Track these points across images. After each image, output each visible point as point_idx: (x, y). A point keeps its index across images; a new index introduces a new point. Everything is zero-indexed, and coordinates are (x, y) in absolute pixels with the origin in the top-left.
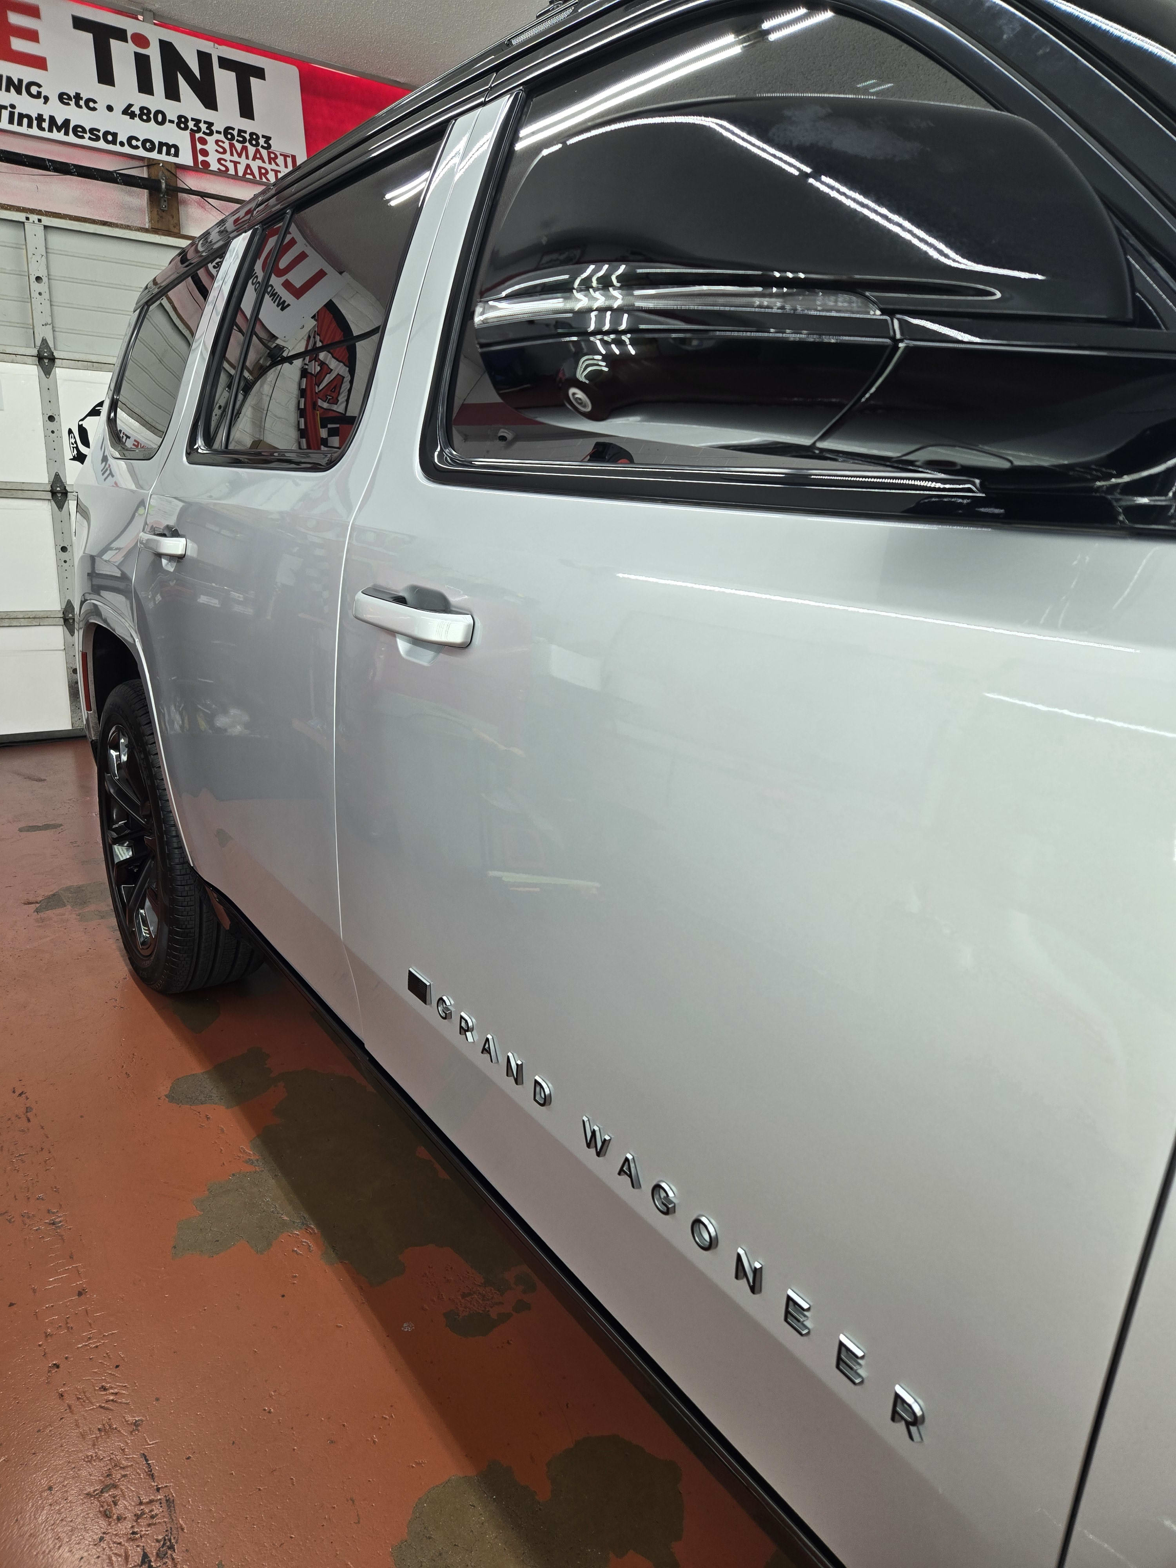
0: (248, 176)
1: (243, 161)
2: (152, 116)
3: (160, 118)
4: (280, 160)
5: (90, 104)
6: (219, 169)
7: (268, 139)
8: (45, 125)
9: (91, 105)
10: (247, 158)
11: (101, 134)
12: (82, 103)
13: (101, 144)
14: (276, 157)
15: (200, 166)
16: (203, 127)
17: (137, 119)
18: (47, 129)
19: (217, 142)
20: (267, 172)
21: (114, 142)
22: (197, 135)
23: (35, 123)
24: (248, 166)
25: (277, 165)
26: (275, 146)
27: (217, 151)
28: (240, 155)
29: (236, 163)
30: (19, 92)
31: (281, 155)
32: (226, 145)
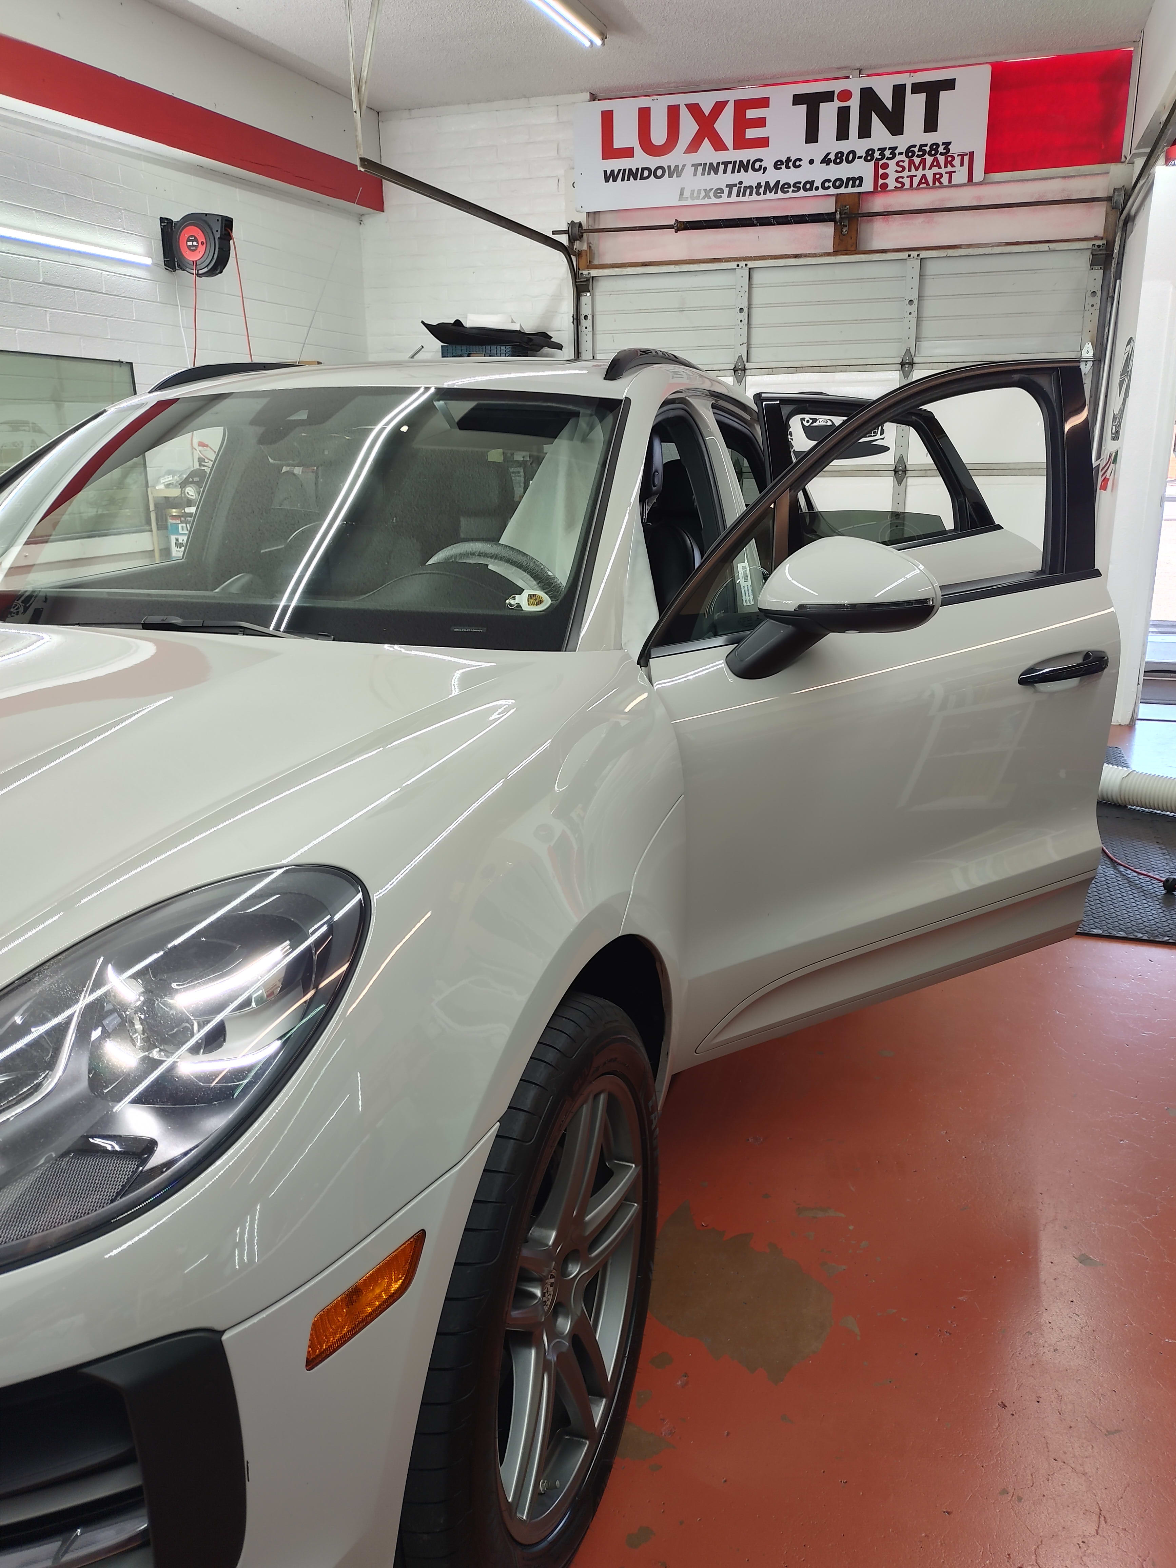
0: (922, 186)
1: (920, 172)
2: (844, 158)
3: (850, 157)
4: (957, 161)
5: (796, 163)
6: (896, 187)
7: (947, 145)
8: (761, 190)
9: (798, 163)
10: (924, 169)
11: (801, 186)
12: (791, 164)
13: (802, 193)
14: (953, 158)
15: (879, 189)
16: (887, 153)
17: (832, 164)
18: (762, 194)
19: (897, 164)
20: (941, 175)
21: (811, 189)
22: (881, 163)
23: (755, 190)
24: (924, 176)
25: (953, 166)
26: (953, 150)
27: (896, 171)
28: (917, 169)
29: (911, 178)
30: (746, 171)
31: (958, 155)
32: (906, 164)
